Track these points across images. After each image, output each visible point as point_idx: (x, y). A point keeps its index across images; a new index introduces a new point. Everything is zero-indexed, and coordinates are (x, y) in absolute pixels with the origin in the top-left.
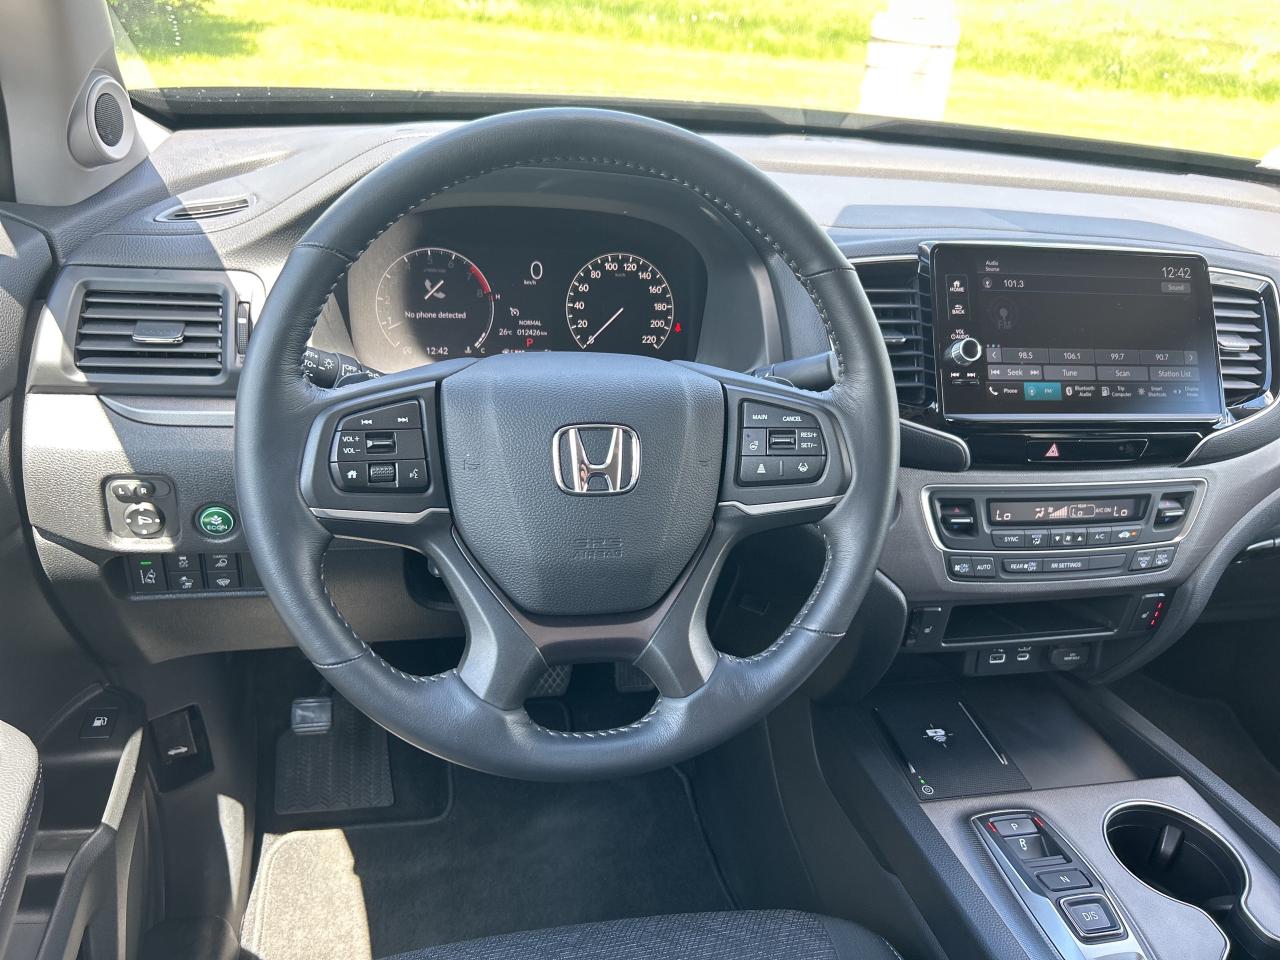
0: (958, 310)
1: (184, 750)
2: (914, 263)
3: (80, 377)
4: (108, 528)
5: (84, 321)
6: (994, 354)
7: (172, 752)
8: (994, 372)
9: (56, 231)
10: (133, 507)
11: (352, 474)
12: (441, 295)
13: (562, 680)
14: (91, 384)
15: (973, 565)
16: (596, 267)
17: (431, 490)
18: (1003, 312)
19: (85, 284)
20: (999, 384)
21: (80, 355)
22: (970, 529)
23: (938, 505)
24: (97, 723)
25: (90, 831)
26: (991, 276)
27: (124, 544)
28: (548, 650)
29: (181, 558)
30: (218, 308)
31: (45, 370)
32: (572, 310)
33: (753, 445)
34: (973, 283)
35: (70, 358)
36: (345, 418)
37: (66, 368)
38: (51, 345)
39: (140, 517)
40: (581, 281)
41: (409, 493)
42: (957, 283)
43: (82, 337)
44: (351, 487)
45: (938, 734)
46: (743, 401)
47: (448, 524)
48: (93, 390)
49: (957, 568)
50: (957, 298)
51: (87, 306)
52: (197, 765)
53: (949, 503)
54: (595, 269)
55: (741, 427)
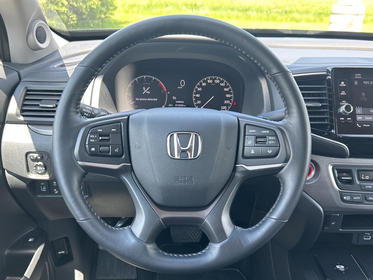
0: (343, 93)
1: (63, 252)
2: (325, 76)
3: (21, 118)
4: (28, 170)
5: (25, 100)
6: (359, 110)
7: (60, 253)
8: (359, 118)
9: (22, 72)
10: (36, 163)
11: (93, 149)
12: (149, 92)
13: (199, 237)
14: (25, 121)
15: (352, 197)
17: (124, 157)
18: (363, 94)
19: (26, 88)
20: (361, 123)
21: (22, 111)
22: (351, 182)
23: (336, 172)
24: (30, 240)
25: (20, 278)
26: (357, 79)
27: (33, 176)
28: (165, 220)
29: (54, 183)
31: (11, 115)
32: (195, 97)
33: (250, 142)
34: (349, 83)
35: (19, 112)
36: (92, 129)
37: (17, 115)
38: (13, 108)
39: (38, 167)
40: (199, 87)
41: (115, 157)
42: (343, 83)
43: (24, 105)
44: (93, 154)
45: (341, 268)
46: (246, 125)
47: (130, 170)
48: (26, 123)
49: (345, 198)
50: (343, 89)
51: (27, 95)
52: (68, 258)
53: (340, 171)
54: (204, 82)
55: (245, 135)
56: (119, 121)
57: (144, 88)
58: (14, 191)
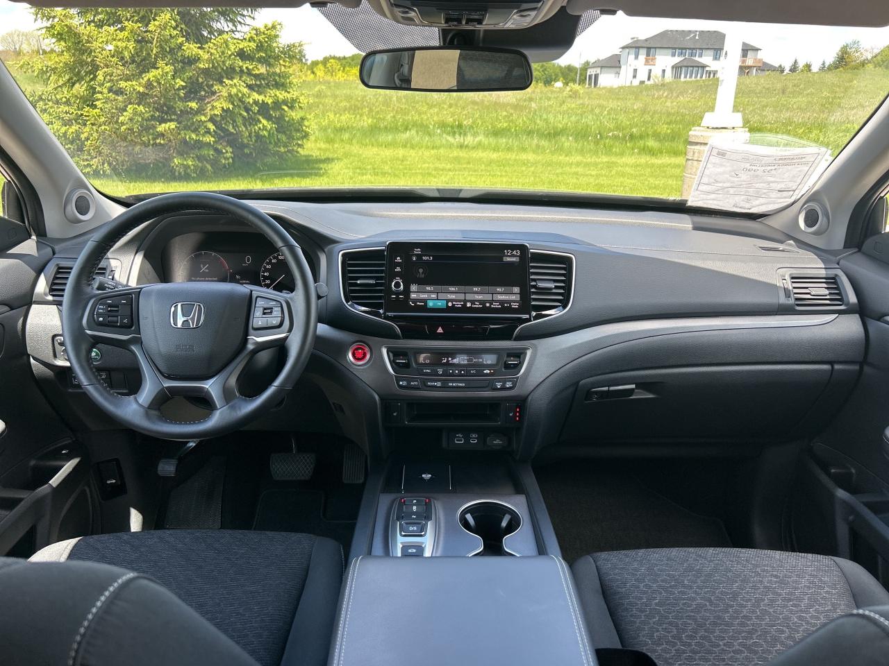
0: (398, 269)
1: (114, 481)
2: (383, 251)
3: (50, 298)
4: (55, 356)
5: (55, 278)
6: (414, 288)
7: (109, 482)
8: (413, 296)
9: (57, 248)
10: (64, 348)
11: (101, 319)
12: (207, 271)
14: (54, 301)
15: (409, 383)
16: (274, 258)
17: (133, 328)
18: (421, 270)
19: (57, 265)
20: (415, 301)
21: (51, 290)
22: (407, 366)
23: (391, 355)
24: (64, 452)
26: (417, 255)
27: (61, 363)
30: (104, 273)
31: (38, 294)
32: (264, 276)
33: (258, 313)
34: (407, 258)
35: (48, 290)
36: (101, 299)
37: (46, 295)
38: (42, 286)
40: (268, 264)
42: (398, 258)
43: (53, 284)
44: (101, 324)
45: (427, 476)
46: (257, 297)
47: (138, 341)
48: (56, 303)
49: (401, 383)
50: (398, 264)
51: (58, 272)
52: (120, 489)
53: (395, 353)
54: (274, 259)
55: (255, 307)
56: (130, 294)
57: (202, 266)
58: (40, 382)
